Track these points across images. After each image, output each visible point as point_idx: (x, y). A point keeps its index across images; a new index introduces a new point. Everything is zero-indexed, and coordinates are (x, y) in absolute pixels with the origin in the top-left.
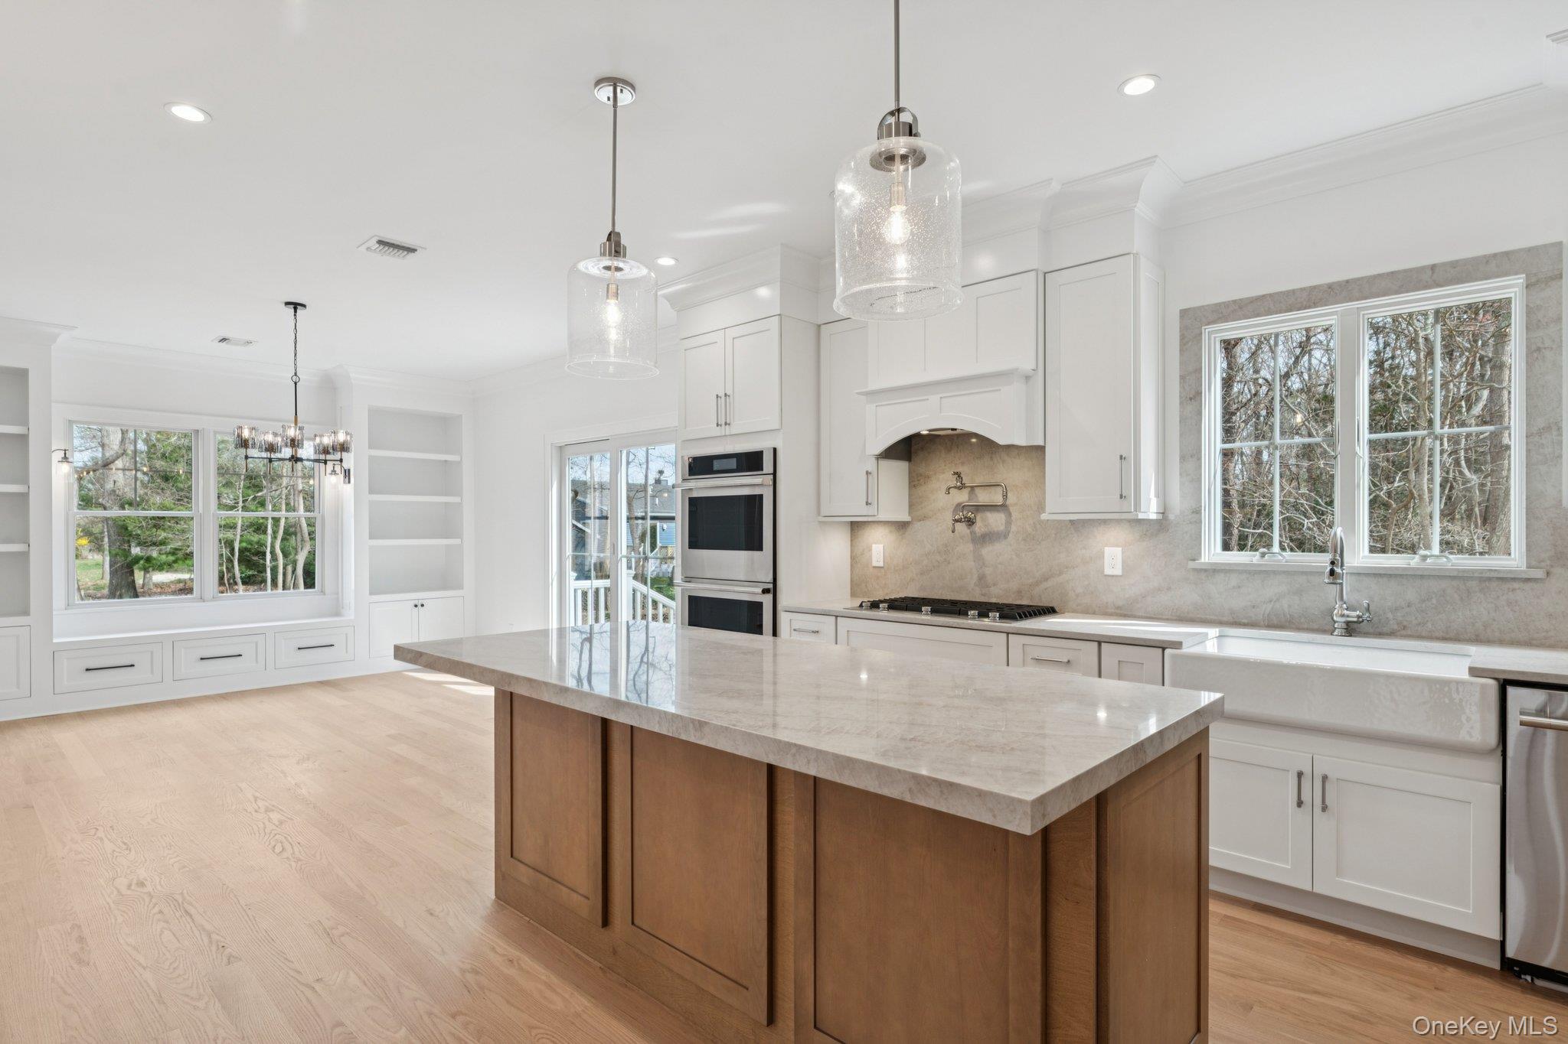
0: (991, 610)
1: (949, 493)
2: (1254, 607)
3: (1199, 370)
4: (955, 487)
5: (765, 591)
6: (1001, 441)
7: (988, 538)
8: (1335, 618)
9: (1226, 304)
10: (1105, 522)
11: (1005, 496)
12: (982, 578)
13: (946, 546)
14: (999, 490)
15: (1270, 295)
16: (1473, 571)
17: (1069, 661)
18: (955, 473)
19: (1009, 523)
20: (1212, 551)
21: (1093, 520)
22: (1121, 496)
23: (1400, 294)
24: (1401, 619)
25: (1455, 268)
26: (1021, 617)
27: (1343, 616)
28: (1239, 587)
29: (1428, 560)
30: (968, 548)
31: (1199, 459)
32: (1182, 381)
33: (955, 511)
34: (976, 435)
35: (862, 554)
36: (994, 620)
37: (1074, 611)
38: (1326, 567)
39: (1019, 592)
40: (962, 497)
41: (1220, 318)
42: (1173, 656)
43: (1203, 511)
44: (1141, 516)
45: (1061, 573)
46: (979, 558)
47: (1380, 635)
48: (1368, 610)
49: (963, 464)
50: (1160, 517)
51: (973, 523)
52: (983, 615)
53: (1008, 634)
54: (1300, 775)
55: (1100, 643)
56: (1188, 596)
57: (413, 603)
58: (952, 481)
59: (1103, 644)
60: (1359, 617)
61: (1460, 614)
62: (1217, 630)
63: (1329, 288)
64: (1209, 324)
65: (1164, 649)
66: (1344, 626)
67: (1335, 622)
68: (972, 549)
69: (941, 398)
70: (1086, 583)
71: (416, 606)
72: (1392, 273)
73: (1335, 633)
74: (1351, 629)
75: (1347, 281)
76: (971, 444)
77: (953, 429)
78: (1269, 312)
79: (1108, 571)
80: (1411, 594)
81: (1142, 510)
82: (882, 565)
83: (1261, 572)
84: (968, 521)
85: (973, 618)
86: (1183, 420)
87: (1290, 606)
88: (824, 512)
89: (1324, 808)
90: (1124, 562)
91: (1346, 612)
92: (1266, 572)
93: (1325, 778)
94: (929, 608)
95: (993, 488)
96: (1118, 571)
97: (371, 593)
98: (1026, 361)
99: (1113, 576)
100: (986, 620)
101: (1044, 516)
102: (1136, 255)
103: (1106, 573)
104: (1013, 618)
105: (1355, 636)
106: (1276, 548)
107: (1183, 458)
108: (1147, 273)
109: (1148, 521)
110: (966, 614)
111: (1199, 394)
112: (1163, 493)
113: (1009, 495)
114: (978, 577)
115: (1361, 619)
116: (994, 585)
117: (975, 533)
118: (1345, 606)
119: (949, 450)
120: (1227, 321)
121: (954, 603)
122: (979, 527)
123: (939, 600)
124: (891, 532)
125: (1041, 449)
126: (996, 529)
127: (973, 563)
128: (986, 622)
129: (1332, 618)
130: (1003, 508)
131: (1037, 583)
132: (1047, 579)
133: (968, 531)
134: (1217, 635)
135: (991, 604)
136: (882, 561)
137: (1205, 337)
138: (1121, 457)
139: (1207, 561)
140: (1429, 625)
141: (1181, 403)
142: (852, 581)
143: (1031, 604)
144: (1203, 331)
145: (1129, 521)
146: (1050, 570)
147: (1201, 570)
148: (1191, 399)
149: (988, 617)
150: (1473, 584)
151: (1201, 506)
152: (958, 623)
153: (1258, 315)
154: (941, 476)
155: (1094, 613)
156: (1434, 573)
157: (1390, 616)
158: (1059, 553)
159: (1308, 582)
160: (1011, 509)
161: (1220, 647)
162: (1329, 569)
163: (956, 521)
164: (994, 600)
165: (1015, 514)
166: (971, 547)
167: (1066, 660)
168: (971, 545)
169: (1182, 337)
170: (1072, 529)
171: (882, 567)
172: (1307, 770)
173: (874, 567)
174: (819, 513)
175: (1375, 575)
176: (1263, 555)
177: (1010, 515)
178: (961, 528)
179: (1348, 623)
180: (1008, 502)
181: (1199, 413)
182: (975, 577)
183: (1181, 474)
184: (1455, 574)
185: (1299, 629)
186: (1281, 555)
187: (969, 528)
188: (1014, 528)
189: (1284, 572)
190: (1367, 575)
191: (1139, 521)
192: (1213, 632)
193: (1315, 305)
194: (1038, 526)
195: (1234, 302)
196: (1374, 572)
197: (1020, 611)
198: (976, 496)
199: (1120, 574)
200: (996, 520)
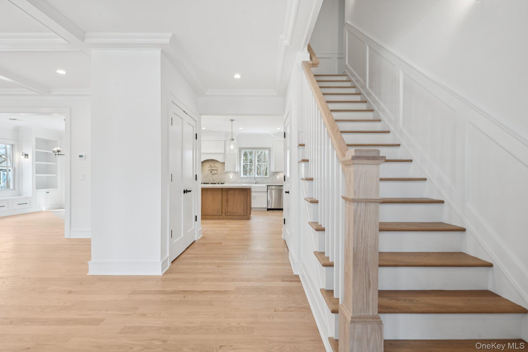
2: (246, 182)
3: (241, 154)
4: (210, 167)
7: (214, 174)
10: (230, 172)
13: (208, 175)
14: (217, 168)
18: (210, 165)
19: (218, 172)
20: (242, 176)
24: (260, 182)
27: (255, 182)
28: (245, 180)
29: (261, 176)
31: (241, 165)
32: (239, 156)
33: (209, 170)
37: (226, 183)
38: (254, 177)
39: (219, 181)
43: (241, 170)
47: (258, 183)
48: (257, 181)
49: (212, 164)
50: (237, 171)
56: (239, 181)
57: (46, 192)
61: (264, 181)
70: (228, 180)
73: (254, 184)
76: (214, 161)
78: (248, 149)
80: (260, 179)
83: (247, 178)
86: (239, 160)
87: (250, 181)
93: (255, 196)
95: (215, 167)
96: (232, 178)
97: (36, 189)
98: (223, 152)
101: (224, 171)
105: (256, 184)
107: (239, 165)
112: (237, 168)
114: (213, 180)
116: (215, 181)
119: (211, 162)
120: (244, 149)
125: (224, 163)
130: (217, 170)
131: (221, 180)
138: (234, 164)
144: (242, 150)
145: (234, 172)
146: (223, 178)
147: (241, 178)
148: (240, 158)
150: (265, 178)
154: (208, 165)
158: (224, 176)
159: (252, 179)
163: (209, 172)
166: (211, 175)
169: (239, 150)
170: (227, 173)
176: (247, 176)
178: (211, 173)
181: (241, 160)
183: (239, 167)
186: (249, 176)
193: (252, 149)
194: (222, 172)
195: (244, 147)
198: (213, 168)
200: (215, 172)
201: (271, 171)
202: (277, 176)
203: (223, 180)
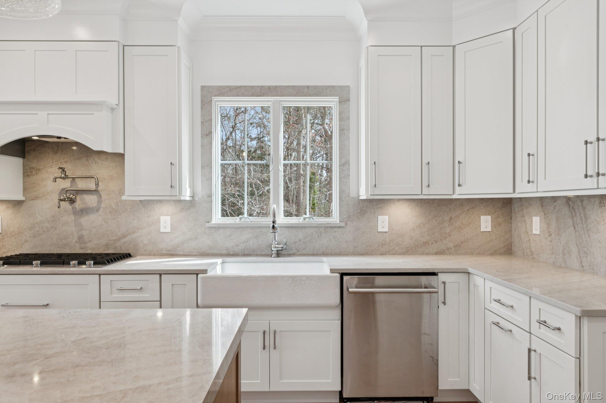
0: (87, 259)
1: (55, 181)
2: (237, 246)
3: (211, 120)
4: (61, 178)
6: (95, 148)
7: (85, 211)
8: (272, 249)
9: (224, 87)
10: (160, 201)
11: (97, 185)
12: (80, 238)
13: (53, 217)
14: (93, 180)
15: (244, 86)
16: (322, 224)
17: (141, 288)
18: (60, 168)
19: (100, 201)
20: (217, 218)
21: (154, 200)
22: (171, 186)
23: (296, 97)
24: (297, 247)
25: (316, 89)
26: (109, 262)
27: (276, 247)
28: (230, 236)
29: (306, 220)
30: (70, 218)
31: (211, 168)
32: (202, 125)
33: (60, 194)
34: (77, 144)
36: (90, 266)
37: (143, 255)
38: (270, 224)
39: (107, 245)
40: (66, 184)
41: (221, 94)
42: (203, 278)
43: (213, 196)
44: (182, 198)
45: (134, 232)
46: (78, 225)
47: (289, 255)
48: (286, 244)
49: (66, 162)
50: (191, 199)
51: (74, 202)
52: (81, 263)
53: (100, 275)
54: (264, 333)
55: (160, 275)
56: (205, 242)
58: (58, 173)
59: (162, 275)
60: (282, 247)
61: (318, 243)
62: (221, 259)
63: (269, 88)
64: (215, 96)
65: (197, 274)
66: (276, 252)
67: (272, 251)
68: (73, 219)
69: (48, 114)
70: (150, 237)
72: (293, 86)
73: (273, 256)
74: (279, 254)
75: (276, 86)
76: (73, 150)
77: (59, 138)
78: (243, 95)
79: (162, 230)
80: (301, 235)
81: (183, 195)
83: (240, 228)
84: (70, 200)
85: (74, 266)
86: (202, 146)
87: (253, 244)
89: (275, 348)
90: (171, 225)
91: (277, 246)
92: (242, 227)
93: (275, 332)
94: (39, 262)
95: (89, 179)
96: (168, 230)
99: (165, 233)
100: (84, 266)
101: (124, 198)
102: (179, 47)
103: (161, 231)
104: (103, 263)
105: (281, 257)
106: (246, 215)
107: (203, 167)
108: (184, 61)
109: (185, 201)
110: (69, 264)
111: (211, 133)
112: (192, 186)
113: (100, 184)
114: (78, 236)
115: (283, 249)
116: (90, 241)
117: (76, 209)
118: (276, 243)
119: (56, 153)
120: (224, 96)
121: (60, 256)
122: (78, 204)
123: (48, 254)
124: (7, 208)
125: (122, 156)
126: (91, 206)
127: (74, 228)
128: (83, 268)
129: (271, 249)
130: (96, 191)
131: (119, 239)
132: (126, 236)
133: (71, 207)
134: (221, 262)
135: (87, 254)
136: (1, 229)
137: (213, 103)
138: (171, 163)
139: (215, 223)
140: (307, 249)
141: (202, 137)
143: (115, 252)
144: (213, 99)
145: (175, 201)
146: (127, 231)
147: (212, 227)
148: (207, 135)
149: (85, 264)
150: (322, 229)
151: (212, 193)
152: (62, 271)
153: (238, 96)
154: (50, 170)
155: (155, 255)
156: (309, 225)
157: (293, 246)
158: (133, 220)
159: (261, 231)
160: (101, 193)
161: (223, 269)
162: (272, 226)
163: (61, 200)
164: (89, 252)
165: (104, 197)
166: (72, 217)
167: (140, 288)
168: (73, 216)
169: (202, 101)
170: (141, 205)
171: (1, 233)
172: (267, 330)
175: (287, 227)
176: (241, 219)
177: (101, 196)
178: (65, 205)
179: (278, 251)
180: (99, 189)
181: (211, 143)
182: (76, 238)
183: (202, 176)
184: (316, 225)
185: (257, 255)
186: (249, 219)
187: (71, 205)
188: (103, 205)
189: (250, 227)
190: (284, 227)
191: (180, 201)
192: (219, 261)
193: (263, 95)
194: (119, 204)
195: (228, 86)
196: (288, 226)
197: (108, 258)
198: (76, 184)
199: (169, 231)
200: (91, 200)
201: (353, 194)
202: (380, 218)
203: (126, 237)
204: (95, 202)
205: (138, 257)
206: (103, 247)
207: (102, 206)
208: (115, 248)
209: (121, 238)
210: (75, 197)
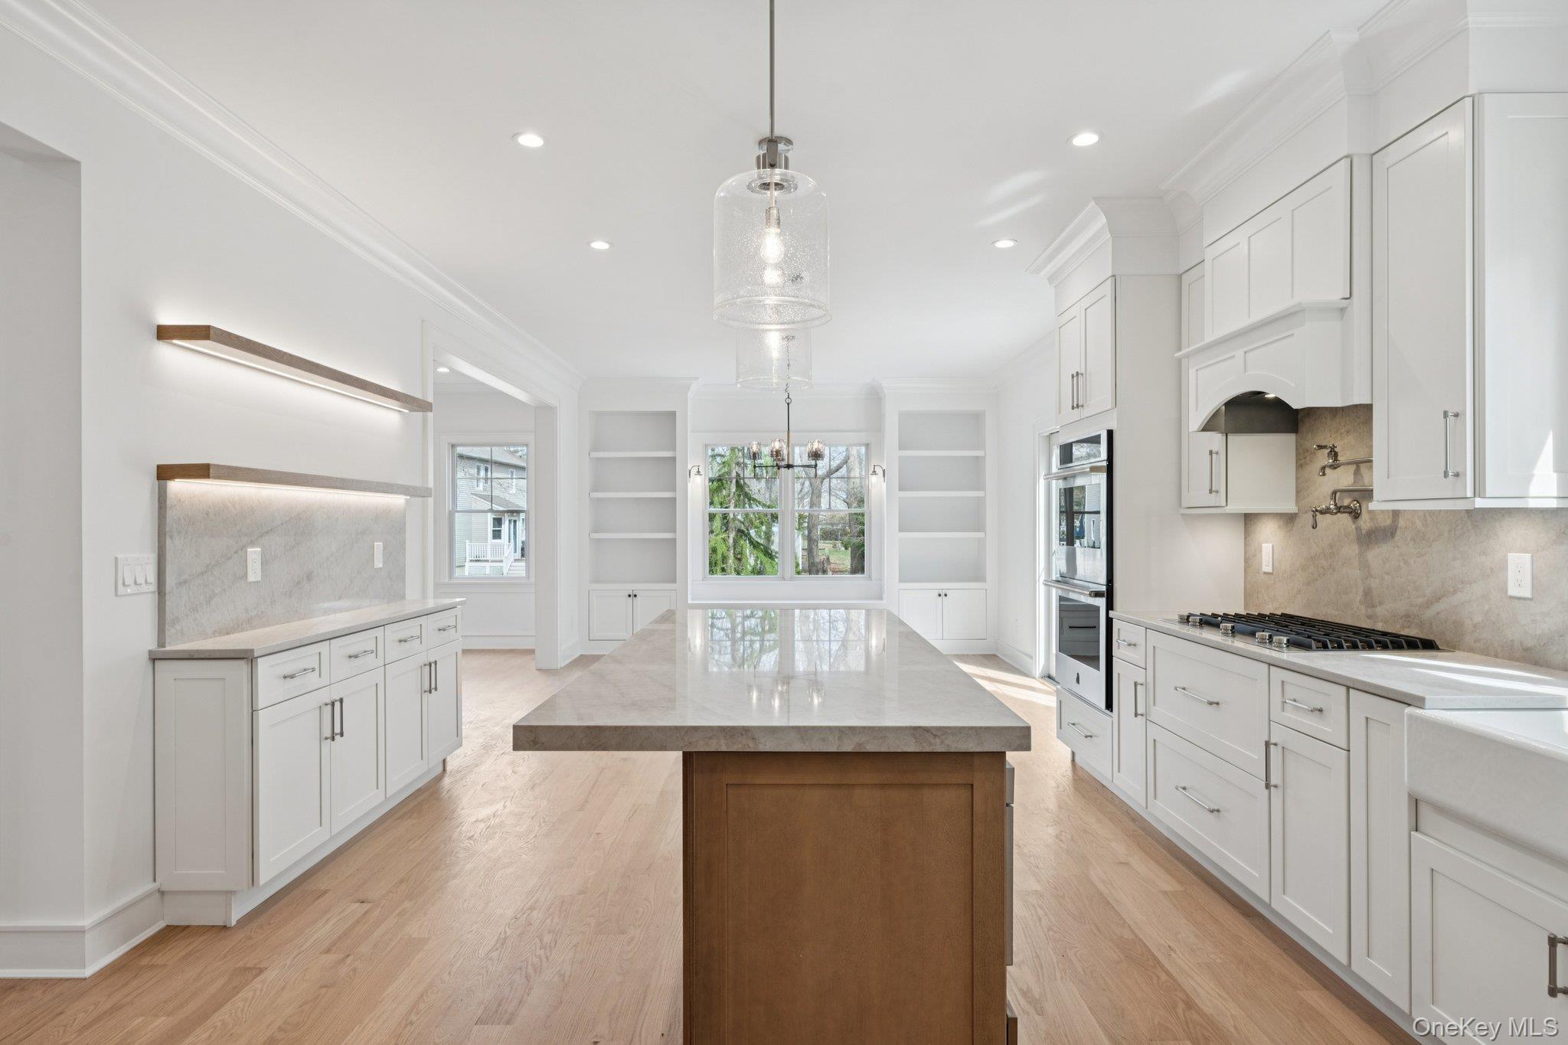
1: (1324, 474)
5: (1098, 594)
6: (1296, 404)
7: (1374, 536)
12: (1367, 593)
13: (1332, 547)
17: (1321, 711)
22: (1446, 474)
30: (1351, 550)
35: (1254, 556)
36: (1278, 647)
42: (1410, 718)
45: (1455, 592)
46: (1365, 566)
51: (1358, 515)
55: (1348, 689)
57: (936, 593)
59: (1351, 690)
65: (1407, 707)
68: (1357, 551)
69: (1245, 353)
71: (940, 595)
79: (1513, 591)
82: (1271, 571)
84: (1353, 512)
85: (1261, 642)
88: (1185, 504)
90: (1533, 579)
96: (1527, 591)
97: (900, 581)
99: (1519, 599)
103: (1510, 593)
114: (1364, 591)
117: (1363, 530)
119: (1335, 415)
122: (1365, 521)
124: (1279, 527)
125: (1369, 408)
126: (1382, 525)
127: (1358, 572)
131: (1429, 604)
132: (1439, 599)
133: (1353, 526)
136: (1271, 565)
142: (1245, 589)
152: (1227, 646)
158: (1454, 560)
163: (1320, 512)
166: (1356, 549)
167: (1318, 709)
168: (1357, 545)
171: (1271, 574)
173: (1265, 573)
174: (1180, 505)
182: (1361, 591)
187: (1354, 523)
188: (1401, 522)
198: (1362, 477)
199: (1529, 595)
203: (1441, 601)
204: (1389, 517)
205: (1458, 654)
206: (1401, 618)
207: (1400, 525)
208: (1421, 625)
209: (1432, 603)
210: (1360, 506)
